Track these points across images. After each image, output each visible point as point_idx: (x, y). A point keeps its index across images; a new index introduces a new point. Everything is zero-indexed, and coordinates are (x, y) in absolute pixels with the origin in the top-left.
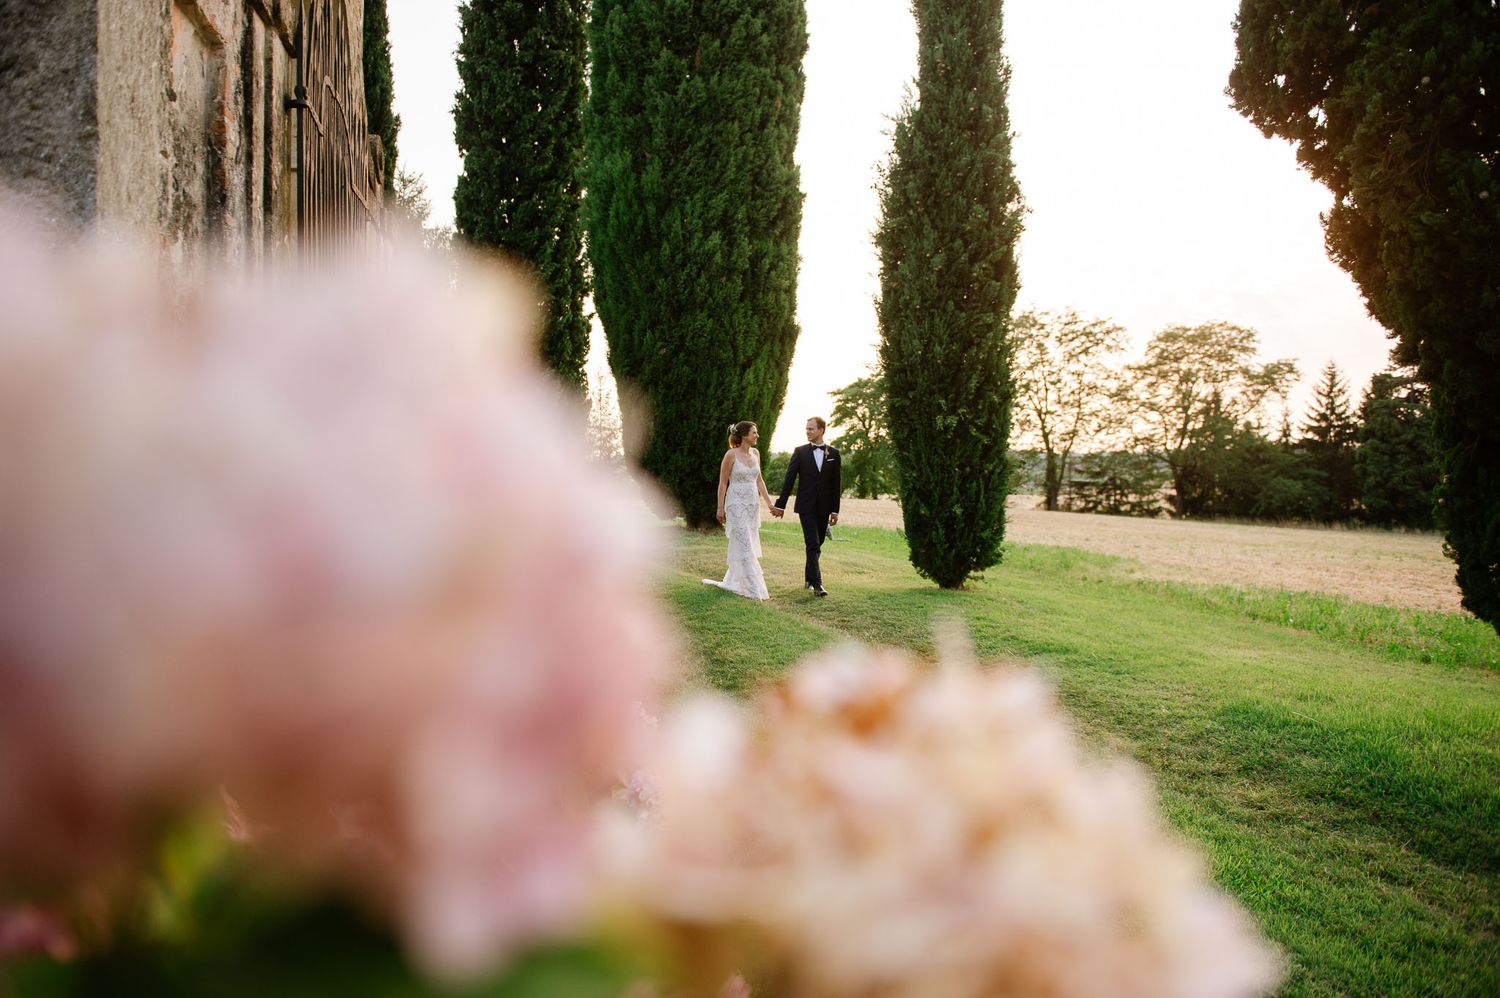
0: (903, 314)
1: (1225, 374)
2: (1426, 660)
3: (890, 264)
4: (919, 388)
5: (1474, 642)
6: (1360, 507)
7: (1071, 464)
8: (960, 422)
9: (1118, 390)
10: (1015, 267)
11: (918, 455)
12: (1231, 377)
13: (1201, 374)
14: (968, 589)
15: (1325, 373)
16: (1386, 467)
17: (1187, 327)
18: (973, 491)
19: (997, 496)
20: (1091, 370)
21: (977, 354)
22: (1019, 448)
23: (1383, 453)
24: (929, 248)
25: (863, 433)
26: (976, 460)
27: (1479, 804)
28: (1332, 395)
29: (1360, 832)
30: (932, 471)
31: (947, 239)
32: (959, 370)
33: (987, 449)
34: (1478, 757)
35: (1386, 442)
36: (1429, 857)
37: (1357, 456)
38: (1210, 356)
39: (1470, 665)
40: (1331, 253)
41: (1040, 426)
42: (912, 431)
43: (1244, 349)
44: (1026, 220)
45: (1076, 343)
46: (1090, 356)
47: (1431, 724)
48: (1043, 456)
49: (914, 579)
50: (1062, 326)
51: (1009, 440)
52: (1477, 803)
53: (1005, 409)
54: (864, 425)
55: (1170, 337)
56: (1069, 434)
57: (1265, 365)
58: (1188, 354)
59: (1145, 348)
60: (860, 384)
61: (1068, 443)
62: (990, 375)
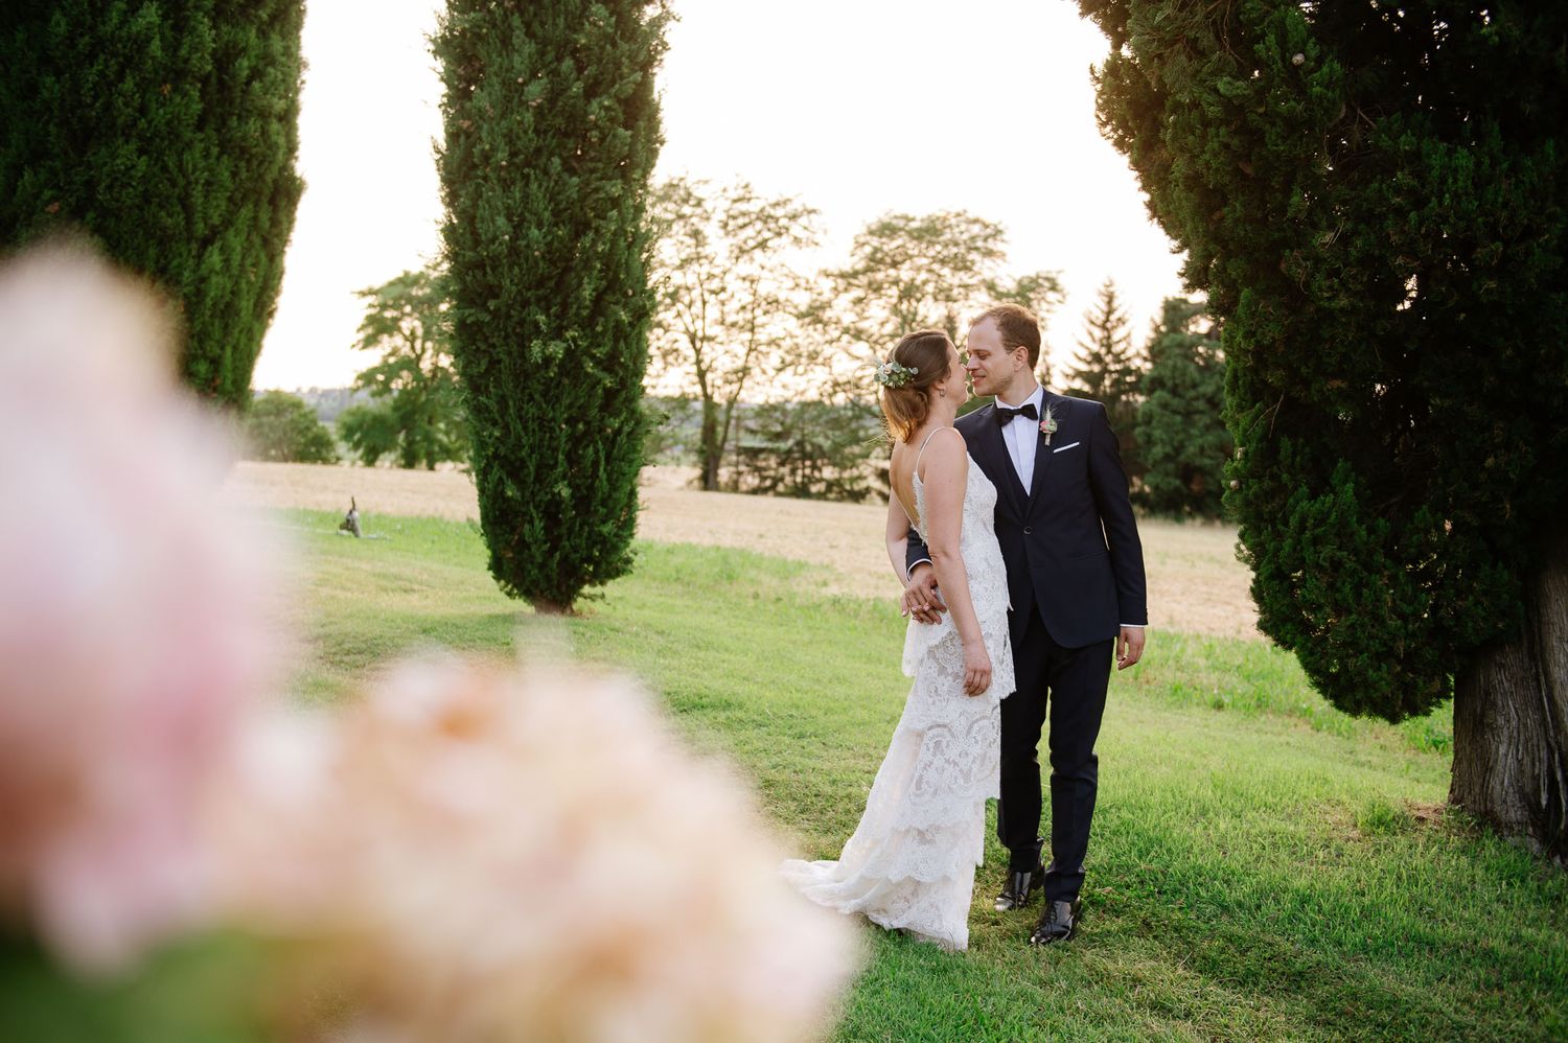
0: (479, 173)
1: (962, 290)
2: (1219, 706)
3: (458, 90)
4: (505, 296)
5: (1280, 680)
6: (1142, 489)
7: (738, 418)
8: (568, 351)
9: (811, 307)
10: (657, 110)
11: (502, 401)
12: (971, 295)
13: (930, 288)
14: (579, 614)
15: (1101, 294)
16: (1177, 433)
17: (911, 216)
18: (588, 462)
19: (626, 469)
20: (770, 275)
21: (594, 243)
22: (661, 392)
23: (1175, 412)
24: (523, 67)
25: (410, 361)
26: (594, 412)
27: (1277, 901)
28: (1109, 325)
29: (1126, 948)
30: (525, 428)
31: (550, 57)
32: (567, 270)
33: (610, 395)
34: (1277, 837)
35: (1181, 396)
36: (1212, 978)
37: (1139, 416)
38: (943, 262)
39: (1273, 712)
40: (1104, 124)
41: (693, 359)
42: (494, 363)
43: (989, 253)
45: (749, 232)
46: (769, 253)
47: (1219, 794)
48: (699, 405)
49: (495, 600)
50: (728, 204)
51: (645, 382)
52: (1274, 899)
53: (640, 333)
54: (413, 348)
55: (887, 230)
56: (736, 372)
57: (1018, 277)
58: (911, 257)
59: (851, 245)
60: (407, 281)
61: (735, 387)
62: (616, 278)
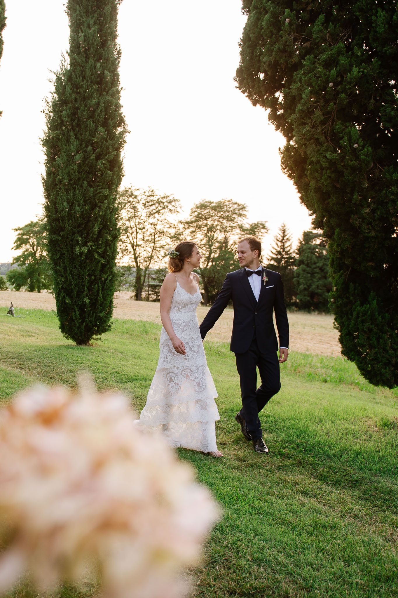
0: (58, 187)
1: (230, 228)
2: (325, 381)
3: (51, 158)
4: (66, 231)
5: (348, 372)
6: (296, 301)
7: (149, 274)
8: (89, 250)
9: (175, 234)
10: (121, 164)
11: (65, 268)
12: (234, 230)
13: (219, 227)
14: (92, 345)
15: (280, 230)
16: (309, 280)
17: (212, 201)
18: (95, 290)
19: (109, 293)
20: (161, 223)
21: (99, 212)
22: (121, 265)
23: (308, 273)
24: (74, 149)
25: (32, 253)
26: (98, 272)
27: (348, 454)
28: (284, 241)
29: (292, 471)
30: (73, 278)
31: (84, 145)
32: (89, 221)
33: (104, 266)
34: (348, 430)
35: (310, 267)
36: (324, 482)
37: (295, 274)
38: (223, 218)
39: (345, 384)
40: (284, 169)
41: (133, 253)
42: (62, 254)
43: (240, 215)
44: (127, 137)
45: (153, 207)
46: (161, 215)
47: (326, 414)
48: (135, 270)
49: (62, 340)
50: (146, 197)
51: (116, 261)
52: (347, 453)
53: (114, 244)
54: (33, 249)
55: (203, 206)
56: (148, 258)
57: (251, 224)
58: (212, 216)
59: (190, 212)
60: (32, 225)
61: (148, 263)
62: (106, 224)
